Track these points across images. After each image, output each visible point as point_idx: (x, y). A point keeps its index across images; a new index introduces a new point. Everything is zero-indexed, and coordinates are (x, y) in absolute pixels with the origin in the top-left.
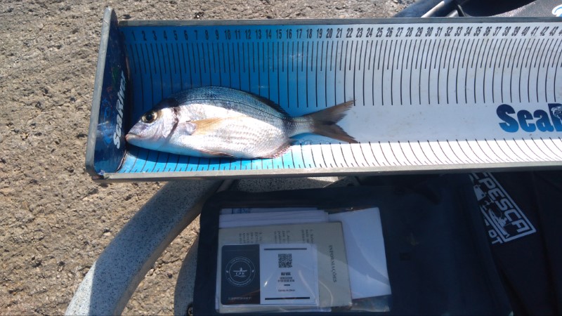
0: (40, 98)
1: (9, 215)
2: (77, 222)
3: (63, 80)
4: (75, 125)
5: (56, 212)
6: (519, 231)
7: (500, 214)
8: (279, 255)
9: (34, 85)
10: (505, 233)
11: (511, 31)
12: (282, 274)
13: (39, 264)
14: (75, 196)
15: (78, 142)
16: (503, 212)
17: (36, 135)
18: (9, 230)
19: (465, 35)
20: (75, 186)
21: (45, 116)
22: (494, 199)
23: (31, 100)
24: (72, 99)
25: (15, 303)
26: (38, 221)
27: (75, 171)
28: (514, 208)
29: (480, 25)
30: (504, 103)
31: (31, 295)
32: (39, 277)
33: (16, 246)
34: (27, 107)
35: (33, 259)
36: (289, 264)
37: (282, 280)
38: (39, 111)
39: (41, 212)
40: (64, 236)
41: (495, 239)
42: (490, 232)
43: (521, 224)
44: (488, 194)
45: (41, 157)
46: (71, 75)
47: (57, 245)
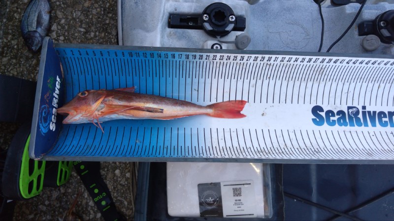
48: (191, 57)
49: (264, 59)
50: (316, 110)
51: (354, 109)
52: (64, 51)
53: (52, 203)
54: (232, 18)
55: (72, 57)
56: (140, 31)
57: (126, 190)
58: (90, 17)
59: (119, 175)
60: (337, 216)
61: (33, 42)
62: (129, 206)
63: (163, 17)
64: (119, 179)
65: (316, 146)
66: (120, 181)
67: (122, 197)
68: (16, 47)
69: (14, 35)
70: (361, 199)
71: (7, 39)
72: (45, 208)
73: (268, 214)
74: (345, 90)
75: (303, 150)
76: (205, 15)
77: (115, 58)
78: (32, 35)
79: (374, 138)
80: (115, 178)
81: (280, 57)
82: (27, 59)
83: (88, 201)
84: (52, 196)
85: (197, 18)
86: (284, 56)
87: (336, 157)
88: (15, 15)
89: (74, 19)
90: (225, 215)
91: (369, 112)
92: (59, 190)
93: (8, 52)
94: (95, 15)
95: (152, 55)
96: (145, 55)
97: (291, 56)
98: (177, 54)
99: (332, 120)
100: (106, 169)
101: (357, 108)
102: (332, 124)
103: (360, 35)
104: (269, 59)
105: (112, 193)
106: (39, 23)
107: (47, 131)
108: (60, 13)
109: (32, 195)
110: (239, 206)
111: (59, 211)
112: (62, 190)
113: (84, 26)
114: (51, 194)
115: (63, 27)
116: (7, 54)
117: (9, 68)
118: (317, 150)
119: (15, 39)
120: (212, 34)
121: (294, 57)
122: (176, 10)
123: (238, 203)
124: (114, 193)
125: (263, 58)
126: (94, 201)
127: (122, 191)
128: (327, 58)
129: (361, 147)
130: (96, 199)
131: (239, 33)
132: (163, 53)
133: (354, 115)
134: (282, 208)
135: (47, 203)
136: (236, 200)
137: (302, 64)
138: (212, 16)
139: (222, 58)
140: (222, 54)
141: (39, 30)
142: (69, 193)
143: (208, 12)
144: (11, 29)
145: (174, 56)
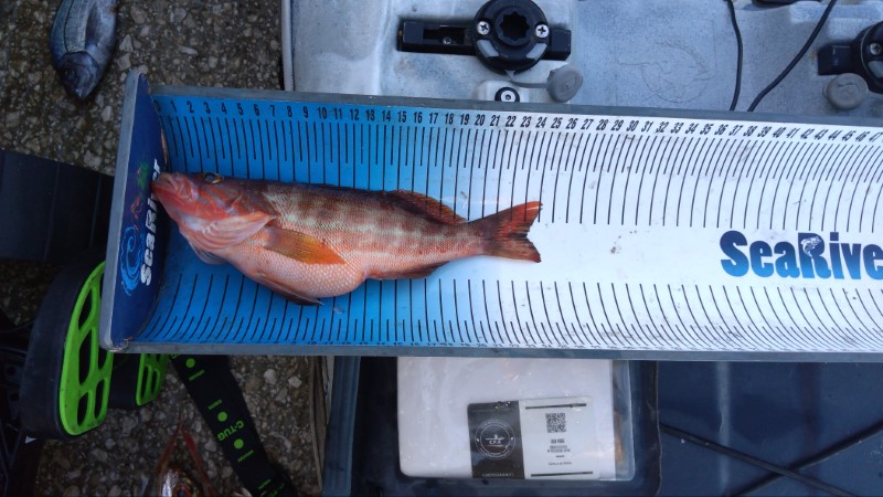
48: (457, 120)
49: (620, 126)
50: (731, 241)
51: (813, 239)
52: (172, 102)
53: (122, 445)
54: (542, 30)
55: (189, 116)
56: (334, 57)
57: (289, 415)
58: (209, 22)
59: (273, 382)
60: (772, 476)
61: (78, 77)
62: (295, 451)
63: (386, 24)
64: (273, 391)
65: (732, 323)
66: (276, 395)
67: (280, 430)
68: (37, 88)
69: (33, 62)
70: (826, 440)
71: (17, 70)
72: (104, 456)
73: (624, 472)
74: (795, 197)
75: (705, 330)
76: (482, 23)
77: (287, 119)
78: (75, 61)
79: (856, 304)
80: (264, 389)
81: (657, 121)
82: (64, 116)
83: (204, 440)
84: (122, 429)
85: (462, 29)
86: (665, 120)
87: (778, 347)
88: (36, 14)
89: (171, 26)
90: (528, 474)
91: (845, 247)
92: (138, 414)
93: (21, 100)
94: (220, 18)
95: (371, 114)
96: (355, 115)
97: (680, 120)
98: (426, 112)
99: (765, 264)
100: (243, 369)
101: (820, 238)
102: (765, 272)
103: (822, 72)
104: (633, 126)
105: (257, 423)
106: (91, 35)
107: (135, 285)
108: (138, 12)
109: (85, 427)
110: (559, 454)
111: (136, 462)
112: (145, 415)
113: (193, 42)
114: (119, 423)
115: (146, 45)
116: (17, 103)
117: (23, 136)
118: (734, 331)
119: (37, 69)
120: (497, 66)
121: (687, 122)
122: (415, 10)
123: (558, 447)
124: (262, 421)
125: (619, 124)
126: (217, 440)
127: (280, 417)
128: (761, 125)
129: (830, 324)
130: (222, 436)
131: (556, 65)
132: (395, 110)
133: (812, 252)
134: (655, 457)
135: (110, 443)
136: (553, 441)
137: (703, 137)
138: (497, 24)
139: (526, 123)
140: (528, 114)
141: (92, 50)
142: (160, 421)
143: (487, 15)
144: (27, 48)
145: (419, 117)
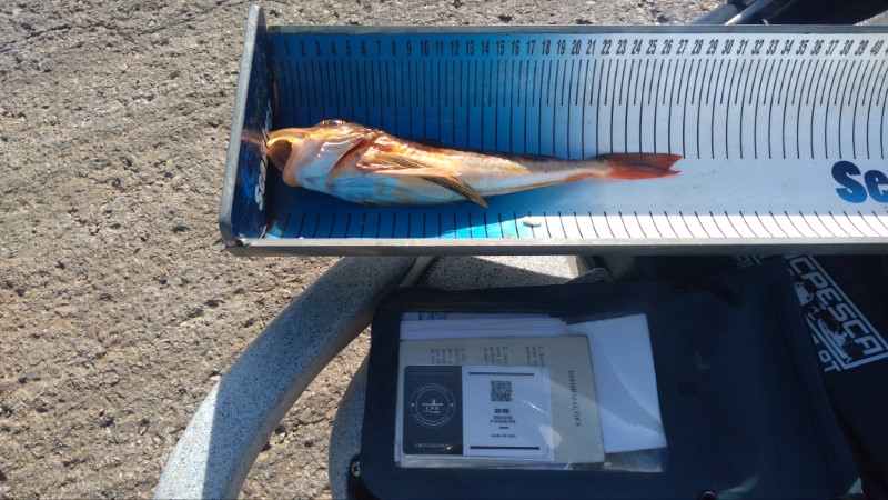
0: (120, 172)
1: (68, 347)
2: (170, 358)
3: (155, 147)
4: (172, 213)
5: (139, 343)
6: (866, 352)
7: (836, 327)
8: (493, 383)
9: (110, 153)
10: (845, 356)
11: (855, 48)
12: (497, 411)
13: (109, 423)
14: (168, 319)
15: (175, 239)
16: (841, 323)
17: (111, 227)
18: (67, 369)
19: (783, 53)
20: (169, 305)
21: (127, 199)
22: (826, 303)
23: (106, 176)
24: (168, 175)
25: (72, 481)
26: (111, 356)
27: (168, 282)
28: (859, 318)
29: (805, 37)
30: (844, 159)
31: (97, 470)
32: (110, 442)
33: (77, 394)
34: (100, 186)
35: (102, 414)
36: (506, 397)
37: (496, 419)
38: (117, 193)
39: (115, 343)
40: (149, 380)
41: (830, 364)
42: (820, 353)
43: (870, 342)
44: (815, 297)
45: (119, 260)
46: (168, 140)
47: (139, 394)
